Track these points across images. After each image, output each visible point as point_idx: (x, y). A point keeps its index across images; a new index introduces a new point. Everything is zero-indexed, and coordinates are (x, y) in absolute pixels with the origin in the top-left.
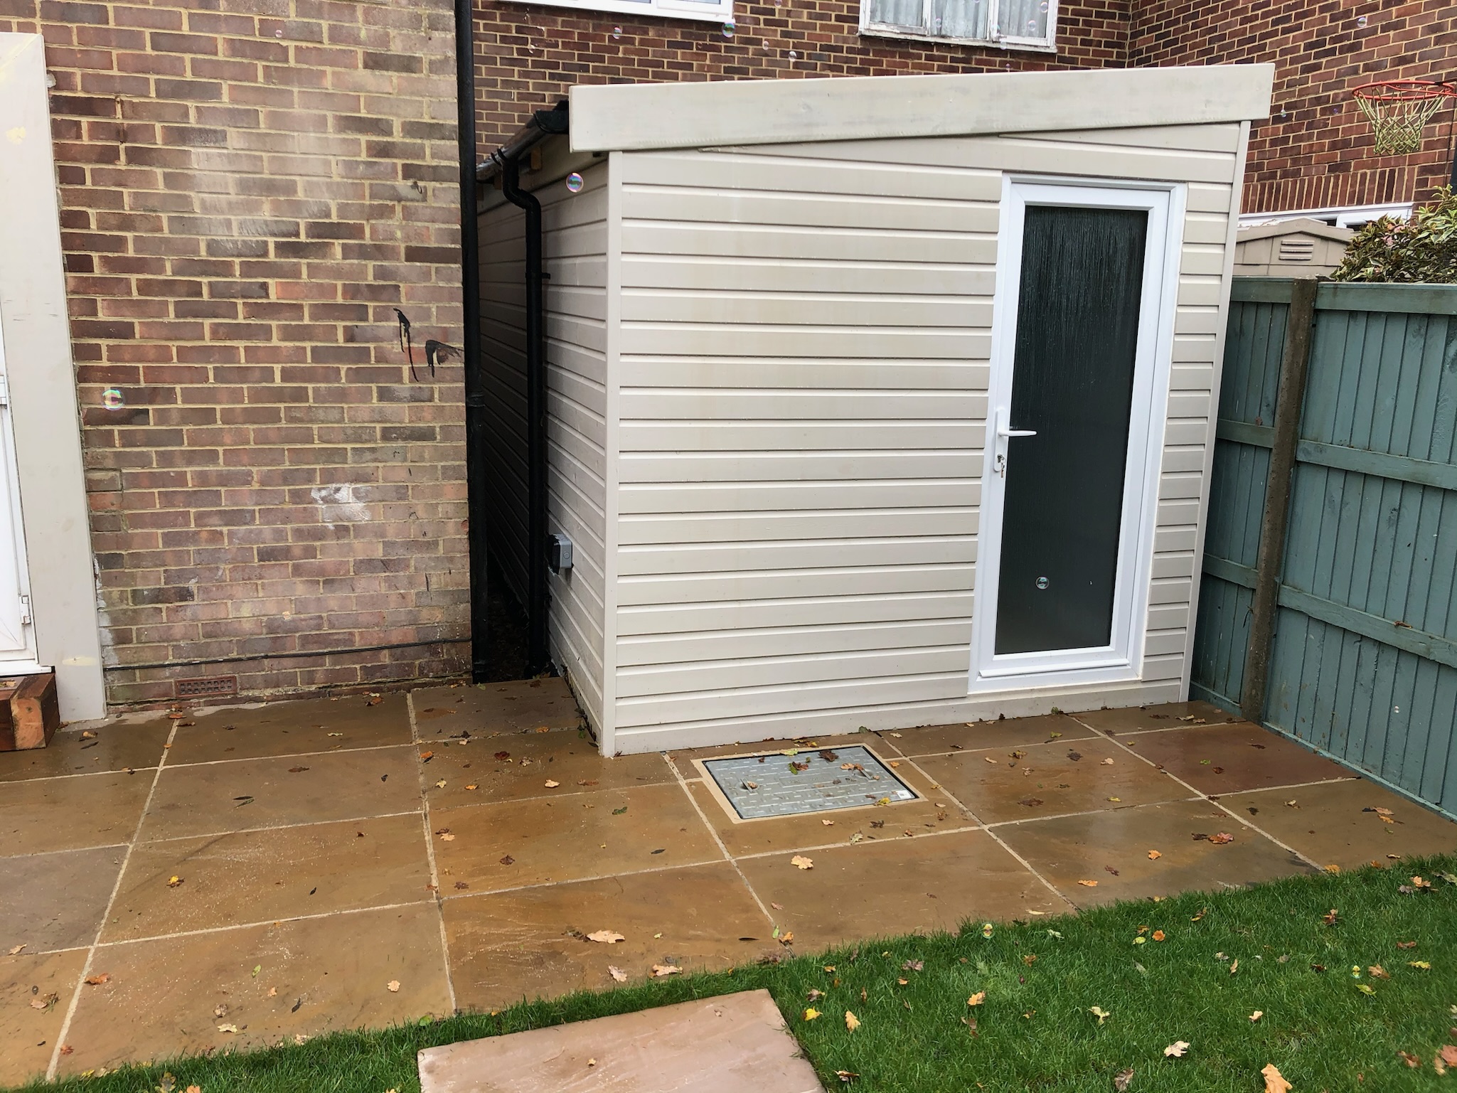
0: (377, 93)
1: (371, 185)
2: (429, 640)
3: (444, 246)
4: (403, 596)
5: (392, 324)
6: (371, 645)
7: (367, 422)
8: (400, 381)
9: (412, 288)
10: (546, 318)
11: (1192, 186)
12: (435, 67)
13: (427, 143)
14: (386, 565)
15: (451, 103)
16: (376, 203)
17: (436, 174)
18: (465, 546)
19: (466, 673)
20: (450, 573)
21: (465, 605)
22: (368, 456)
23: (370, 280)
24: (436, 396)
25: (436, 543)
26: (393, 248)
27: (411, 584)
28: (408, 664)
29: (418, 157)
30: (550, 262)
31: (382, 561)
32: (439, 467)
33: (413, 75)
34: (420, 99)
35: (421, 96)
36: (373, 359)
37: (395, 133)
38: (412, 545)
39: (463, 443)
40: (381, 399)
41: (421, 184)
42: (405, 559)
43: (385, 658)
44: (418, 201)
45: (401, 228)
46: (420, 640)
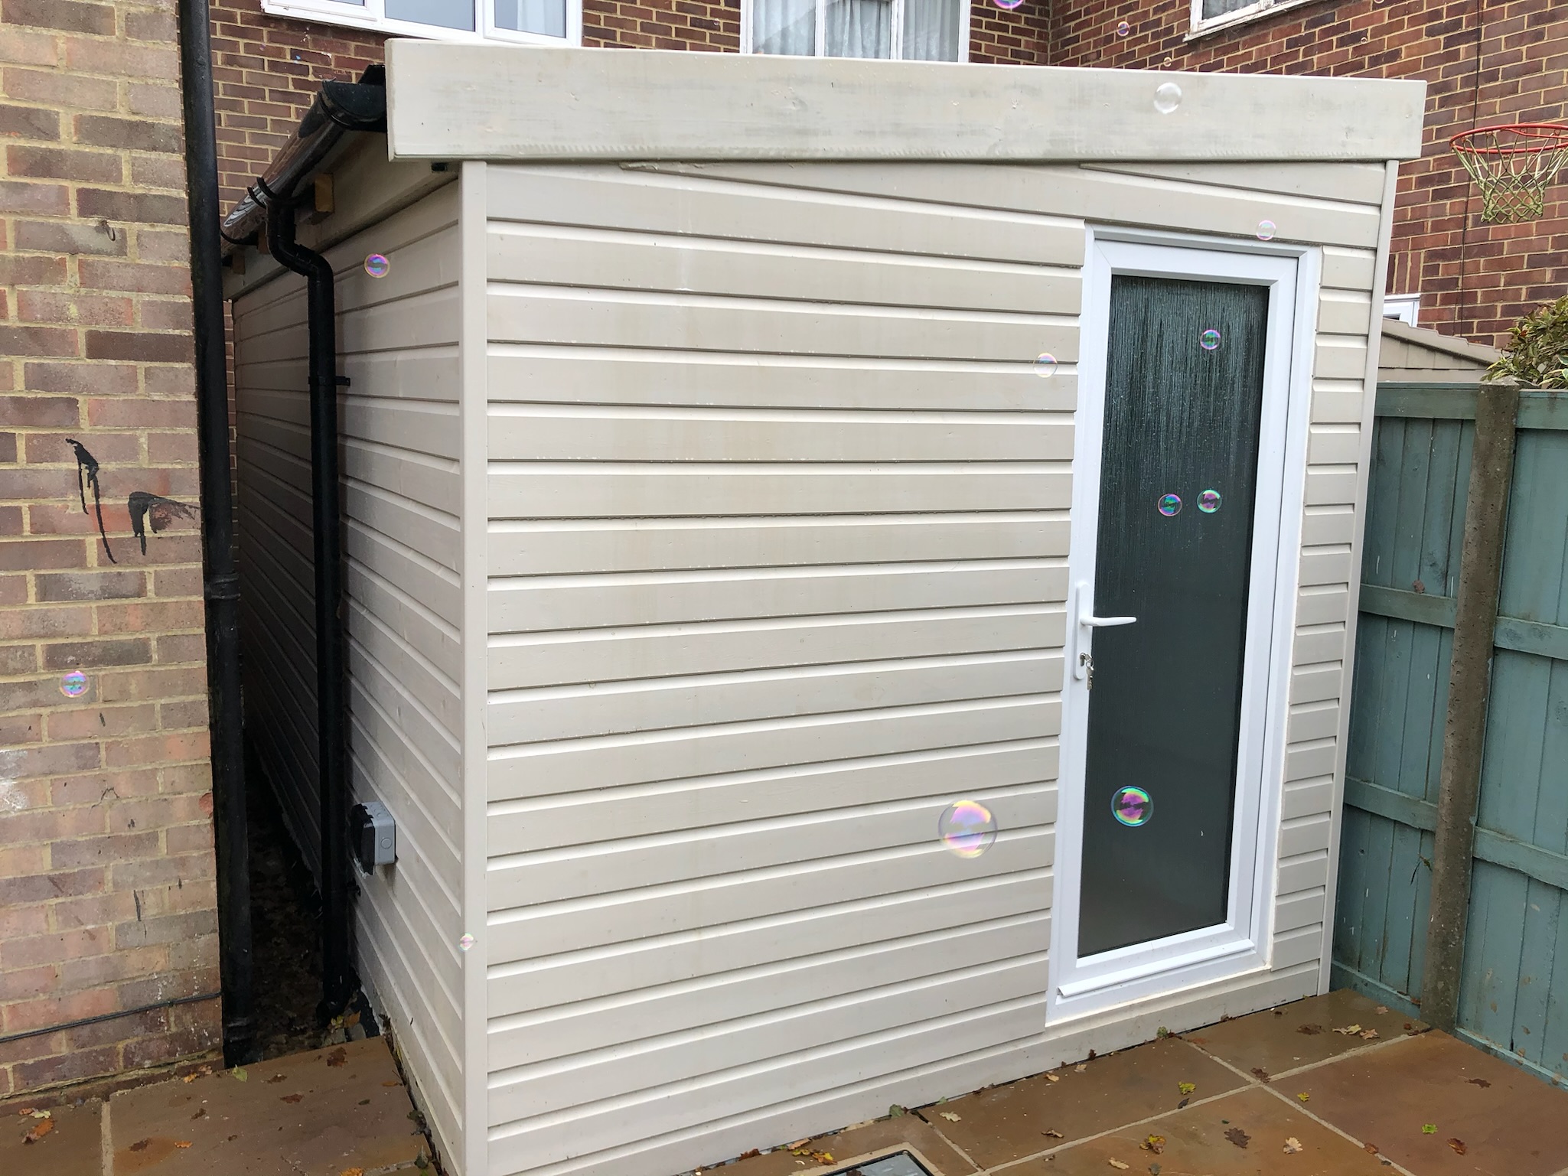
0: (29, 64)
1: (18, 224)
2: (143, 1004)
3: (160, 331)
4: (92, 936)
5: (64, 466)
6: (32, 1025)
7: (18, 638)
8: (81, 563)
9: (101, 404)
10: (344, 446)
11: (1328, 251)
12: (136, 26)
13: (124, 155)
14: (58, 884)
15: (168, 90)
16: (27, 255)
17: (142, 208)
18: (208, 837)
19: (213, 1050)
20: (180, 885)
21: (208, 937)
22: (20, 697)
23: (19, 389)
24: (150, 586)
25: (153, 838)
26: (63, 335)
27: (107, 910)
28: (105, 1050)
29: (107, 178)
30: (350, 360)
31: (51, 879)
32: (158, 708)
33: (97, 37)
34: (110, 78)
35: (112, 73)
36: (27, 527)
37: (63, 136)
38: (106, 845)
39: (201, 665)
40: (43, 595)
41: (113, 224)
42: (96, 871)
43: (61, 1046)
44: (109, 254)
45: (79, 300)
46: (124, 1006)
